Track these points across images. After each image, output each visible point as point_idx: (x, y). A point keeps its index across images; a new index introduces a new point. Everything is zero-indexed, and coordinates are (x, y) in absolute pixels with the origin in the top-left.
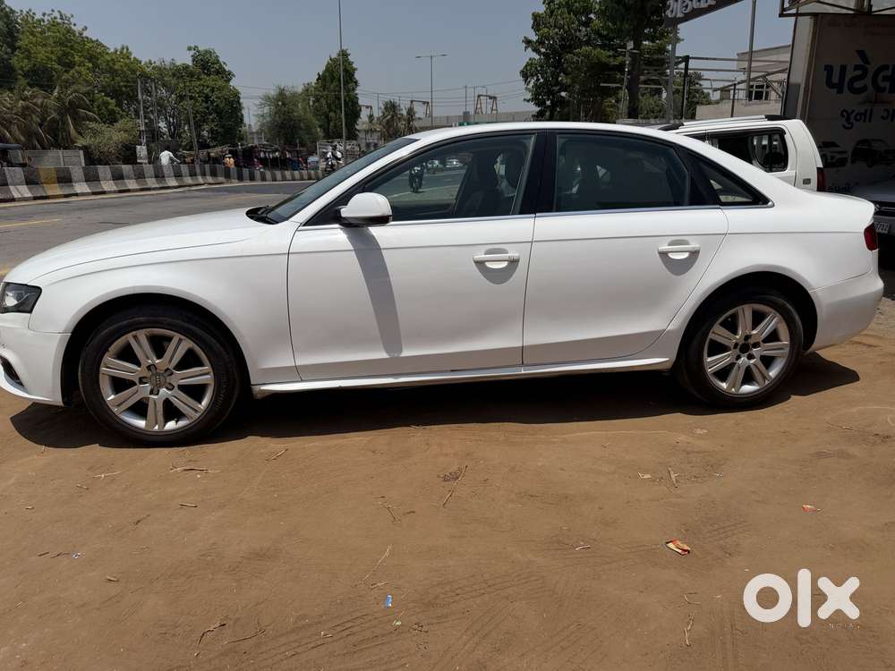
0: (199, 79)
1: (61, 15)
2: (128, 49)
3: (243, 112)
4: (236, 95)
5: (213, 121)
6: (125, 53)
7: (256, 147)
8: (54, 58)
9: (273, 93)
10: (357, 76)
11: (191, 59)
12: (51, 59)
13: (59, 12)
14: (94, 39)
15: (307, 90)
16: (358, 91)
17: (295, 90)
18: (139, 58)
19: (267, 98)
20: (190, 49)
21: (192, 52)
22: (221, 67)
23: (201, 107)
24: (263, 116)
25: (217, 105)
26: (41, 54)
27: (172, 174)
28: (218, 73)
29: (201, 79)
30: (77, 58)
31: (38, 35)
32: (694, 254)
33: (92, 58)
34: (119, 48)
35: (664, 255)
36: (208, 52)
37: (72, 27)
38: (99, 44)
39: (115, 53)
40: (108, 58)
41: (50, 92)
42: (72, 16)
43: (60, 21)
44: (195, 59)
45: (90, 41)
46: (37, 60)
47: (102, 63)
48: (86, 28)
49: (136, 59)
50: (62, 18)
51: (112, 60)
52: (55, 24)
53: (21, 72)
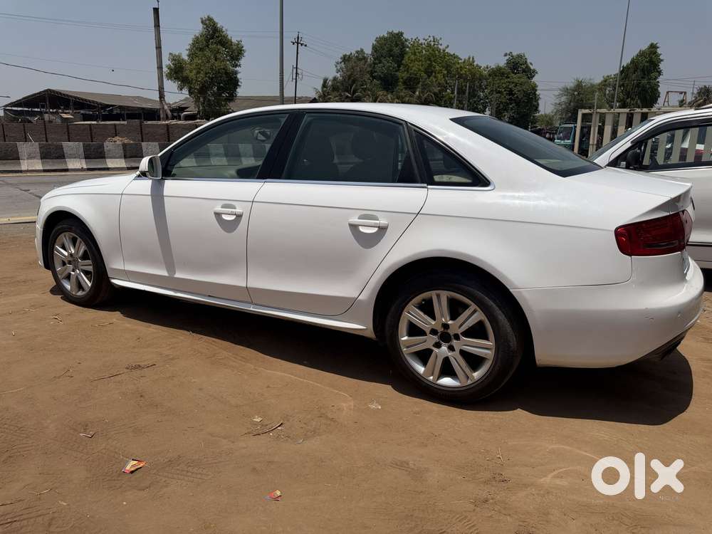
0: (508, 77)
1: (434, 39)
2: (473, 59)
3: (540, 102)
4: (534, 88)
5: (512, 109)
6: (470, 62)
7: (543, 129)
8: (422, 69)
9: (571, 84)
10: (662, 66)
11: (505, 62)
12: (419, 70)
13: (433, 37)
14: (452, 54)
15: (605, 81)
16: (660, 79)
17: (592, 81)
18: (480, 64)
19: (566, 90)
20: (506, 55)
21: (507, 57)
22: (527, 67)
23: (504, 99)
24: (559, 104)
25: (517, 97)
26: (415, 67)
28: (524, 71)
29: (509, 78)
30: (437, 68)
31: (418, 54)
32: (382, 230)
33: (448, 67)
34: (467, 58)
35: (354, 227)
36: (520, 56)
37: (440, 46)
38: (455, 57)
39: (464, 62)
40: (459, 66)
41: (414, 93)
42: (441, 39)
43: (432, 43)
44: (508, 62)
45: (449, 55)
46: (412, 71)
47: (453, 70)
48: (448, 46)
49: (477, 65)
50: (434, 41)
51: (461, 67)
52: (429, 45)
53: (401, 80)
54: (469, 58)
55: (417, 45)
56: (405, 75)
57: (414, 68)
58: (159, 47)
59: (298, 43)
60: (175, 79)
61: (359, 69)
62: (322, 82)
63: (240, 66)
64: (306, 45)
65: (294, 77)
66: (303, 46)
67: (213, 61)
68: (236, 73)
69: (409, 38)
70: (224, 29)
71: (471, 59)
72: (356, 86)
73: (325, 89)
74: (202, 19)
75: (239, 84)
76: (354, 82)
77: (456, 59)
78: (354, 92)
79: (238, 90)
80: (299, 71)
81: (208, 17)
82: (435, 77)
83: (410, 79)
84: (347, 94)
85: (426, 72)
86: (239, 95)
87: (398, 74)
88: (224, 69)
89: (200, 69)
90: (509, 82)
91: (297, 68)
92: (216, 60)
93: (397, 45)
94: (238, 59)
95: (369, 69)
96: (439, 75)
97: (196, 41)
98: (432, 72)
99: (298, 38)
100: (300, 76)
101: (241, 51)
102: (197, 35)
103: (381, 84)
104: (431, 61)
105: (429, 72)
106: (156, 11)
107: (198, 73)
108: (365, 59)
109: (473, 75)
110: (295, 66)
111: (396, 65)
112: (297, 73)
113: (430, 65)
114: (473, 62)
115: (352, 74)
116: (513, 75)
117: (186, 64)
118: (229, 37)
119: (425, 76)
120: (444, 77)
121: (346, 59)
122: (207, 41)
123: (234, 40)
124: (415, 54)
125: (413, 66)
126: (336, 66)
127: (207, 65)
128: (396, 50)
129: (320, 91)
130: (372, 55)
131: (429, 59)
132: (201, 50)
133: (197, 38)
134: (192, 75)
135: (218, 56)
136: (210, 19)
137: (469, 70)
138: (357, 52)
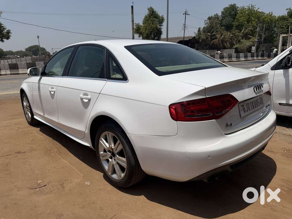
0: (287, 20)
1: (252, 6)
2: (272, 13)
6: (270, 15)
8: (245, 20)
11: (287, 13)
12: (244, 20)
13: (251, 5)
14: (261, 12)
20: (287, 9)
21: (288, 11)
27: (243, 56)
29: (288, 20)
30: (253, 19)
31: (243, 13)
33: (258, 18)
34: (268, 13)
37: (255, 9)
38: (262, 13)
39: (267, 15)
40: (264, 17)
41: (241, 31)
42: (255, 5)
43: (251, 8)
44: (288, 13)
45: (259, 12)
46: (240, 21)
47: (261, 19)
48: (259, 8)
49: (274, 16)
50: (252, 7)
51: (265, 18)
52: (249, 9)
53: (235, 26)
54: (270, 13)
55: (243, 9)
56: (237, 23)
57: (241, 20)
58: (133, 21)
59: (186, 14)
60: (137, 33)
61: (215, 23)
62: (198, 29)
63: (163, 26)
64: (189, 15)
65: (184, 29)
66: (188, 15)
67: (151, 24)
68: (161, 29)
69: (240, 7)
70: (156, 11)
71: (271, 13)
72: (213, 30)
73: (199, 32)
74: (148, 8)
75: (162, 33)
76: (212, 28)
77: (263, 14)
78: (212, 32)
79: (162, 36)
80: (186, 26)
81: (151, 7)
82: (251, 23)
83: (239, 25)
84: (209, 34)
85: (247, 21)
86: (162, 38)
87: (233, 23)
88: (156, 27)
89: (146, 28)
90: (288, 23)
91: (185, 24)
92: (153, 24)
93: (233, 10)
94: (162, 23)
95: (220, 22)
96: (253, 22)
97: (146, 17)
98: (250, 21)
99: (186, 12)
100: (186, 28)
101: (163, 19)
102: (146, 15)
103: (225, 28)
104: (250, 16)
105: (248, 21)
106: (132, 7)
107: (146, 30)
108: (218, 18)
109: (271, 21)
110: (184, 24)
111: (232, 19)
112: (185, 27)
113: (249, 18)
114: (272, 14)
115: (211, 25)
116: (290, 19)
117: (141, 27)
118: (159, 14)
119: (246, 23)
120: (256, 23)
121: (210, 18)
122: (150, 17)
123: (160, 15)
124: (242, 13)
125: (241, 19)
126: (205, 22)
127: (149, 26)
128: (233, 13)
129: (197, 33)
130: (221, 16)
131: (249, 15)
132: (147, 20)
133: (146, 16)
134: (143, 31)
135: (154, 22)
136: (151, 8)
137: (269, 18)
138: (215, 15)
